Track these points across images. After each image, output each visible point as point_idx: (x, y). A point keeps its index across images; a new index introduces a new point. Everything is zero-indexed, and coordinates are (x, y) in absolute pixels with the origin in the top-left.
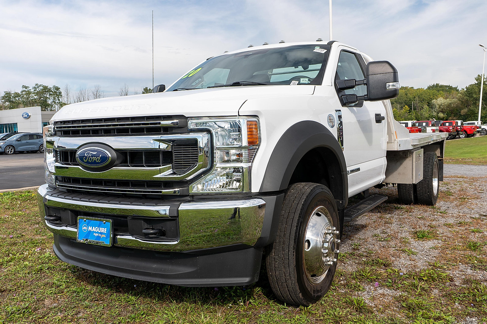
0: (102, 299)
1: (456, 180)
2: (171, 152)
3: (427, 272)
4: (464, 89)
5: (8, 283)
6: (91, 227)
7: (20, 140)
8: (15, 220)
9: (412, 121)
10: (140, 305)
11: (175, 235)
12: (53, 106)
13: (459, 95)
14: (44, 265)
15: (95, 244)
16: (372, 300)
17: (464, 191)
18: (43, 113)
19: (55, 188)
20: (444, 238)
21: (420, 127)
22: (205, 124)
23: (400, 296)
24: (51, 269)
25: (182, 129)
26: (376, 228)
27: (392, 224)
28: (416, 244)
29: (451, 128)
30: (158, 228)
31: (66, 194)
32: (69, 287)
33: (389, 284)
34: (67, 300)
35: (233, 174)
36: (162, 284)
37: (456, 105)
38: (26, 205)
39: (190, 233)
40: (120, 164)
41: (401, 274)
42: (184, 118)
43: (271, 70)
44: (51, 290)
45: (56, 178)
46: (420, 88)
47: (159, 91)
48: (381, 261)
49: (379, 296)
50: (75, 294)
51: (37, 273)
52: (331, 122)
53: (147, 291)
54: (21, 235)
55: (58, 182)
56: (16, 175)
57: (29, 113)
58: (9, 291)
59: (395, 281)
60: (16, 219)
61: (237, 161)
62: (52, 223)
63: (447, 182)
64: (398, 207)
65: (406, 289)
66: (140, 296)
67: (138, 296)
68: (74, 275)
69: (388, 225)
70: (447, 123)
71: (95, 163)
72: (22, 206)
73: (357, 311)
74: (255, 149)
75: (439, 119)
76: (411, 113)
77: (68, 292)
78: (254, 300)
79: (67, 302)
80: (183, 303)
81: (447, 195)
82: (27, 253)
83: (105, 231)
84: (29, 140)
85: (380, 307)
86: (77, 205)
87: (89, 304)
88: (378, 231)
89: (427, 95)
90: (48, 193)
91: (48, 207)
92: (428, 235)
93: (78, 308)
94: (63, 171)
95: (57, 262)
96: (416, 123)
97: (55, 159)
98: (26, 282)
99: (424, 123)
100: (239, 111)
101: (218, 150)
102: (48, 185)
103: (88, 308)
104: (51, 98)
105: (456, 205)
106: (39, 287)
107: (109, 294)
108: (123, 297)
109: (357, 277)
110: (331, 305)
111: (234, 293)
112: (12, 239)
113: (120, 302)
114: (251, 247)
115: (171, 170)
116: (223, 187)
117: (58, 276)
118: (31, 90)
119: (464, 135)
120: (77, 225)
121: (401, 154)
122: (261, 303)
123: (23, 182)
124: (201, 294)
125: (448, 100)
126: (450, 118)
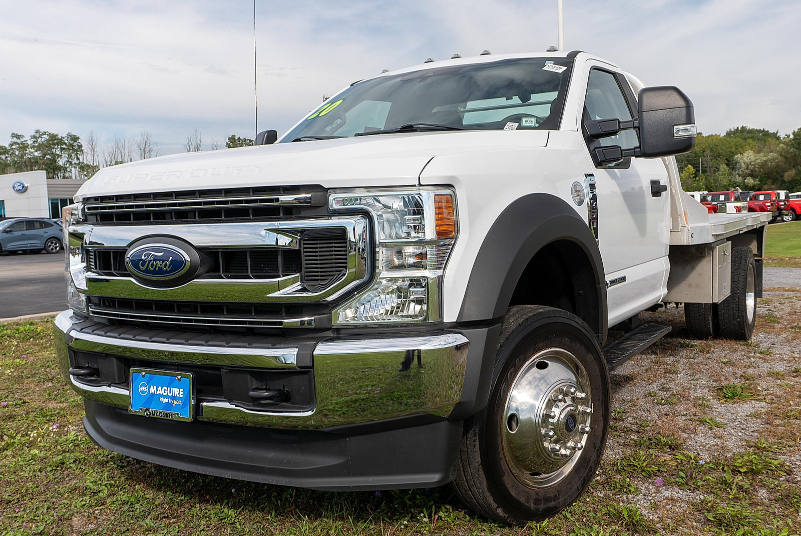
0: (176, 514)
1: (783, 295)
2: (299, 251)
3: (746, 458)
4: (789, 136)
5: (4, 489)
6: (155, 387)
7: (11, 231)
8: (10, 374)
9: (701, 193)
10: (244, 524)
11: (308, 401)
12: (68, 170)
13: (781, 145)
14: (67, 456)
15: (163, 417)
16: (653, 509)
17: (797, 315)
18: (49, 183)
19: (86, 318)
20: (770, 397)
21: (716, 203)
22: (359, 200)
23: (702, 502)
24: (80, 462)
25: (317, 210)
26: (650, 381)
27: (677, 374)
28: (721, 409)
29: (769, 204)
30: (277, 387)
31: (107, 329)
32: (114, 495)
33: (681, 480)
34: (113, 518)
35: (410, 289)
36: (281, 486)
37: (777, 163)
38: (27, 346)
39: (331, 396)
40: (206, 273)
41: (701, 462)
42: (320, 190)
43: (463, 104)
44: (82, 500)
45: (89, 300)
46: (714, 134)
47: (266, 141)
48: (665, 439)
49: (664, 501)
50: (126, 507)
51: (55, 470)
52: (577, 195)
53: (254, 499)
54: (22, 401)
55: (93, 307)
56: (5, 293)
57: (25, 183)
58: (8, 503)
59: (692, 475)
60: (11, 372)
61: (416, 267)
62: (82, 380)
63: (767, 298)
64: (685, 343)
65: (712, 488)
66: (243, 509)
67: (239, 508)
68: (122, 473)
69: (671, 375)
70: (760, 196)
71: (160, 271)
72: (21, 348)
73: (628, 530)
74: (449, 245)
75: (746, 188)
76: (697, 178)
77: (114, 504)
78: (446, 512)
79: (113, 522)
80: (321, 521)
81: (769, 321)
82: (35, 435)
83: (181, 393)
84: (26, 230)
85: (669, 521)
86: (125, 348)
87: (152, 524)
88: (654, 387)
89: (726, 147)
90: (75, 327)
91: (74, 351)
92: (742, 392)
93: (133, 531)
94: (100, 287)
95: (90, 449)
96: (709, 195)
97: (84, 264)
98: (37, 487)
99: (721, 196)
100: (419, 178)
101: (383, 247)
102: (73, 311)
103: (151, 531)
104: (63, 155)
105: (786, 338)
106: (61, 494)
107: (187, 505)
108: (213, 510)
109: (623, 469)
110: (583, 519)
111: (410, 501)
112: (7, 409)
113: (207, 519)
114: (443, 419)
115: (299, 283)
116: (391, 313)
117: (94, 475)
118: (28, 142)
119: (791, 217)
120: (129, 384)
121: (693, 251)
122: (458, 519)
123: (20, 306)
124: (352, 504)
125: (761, 154)
126: (766, 187)
